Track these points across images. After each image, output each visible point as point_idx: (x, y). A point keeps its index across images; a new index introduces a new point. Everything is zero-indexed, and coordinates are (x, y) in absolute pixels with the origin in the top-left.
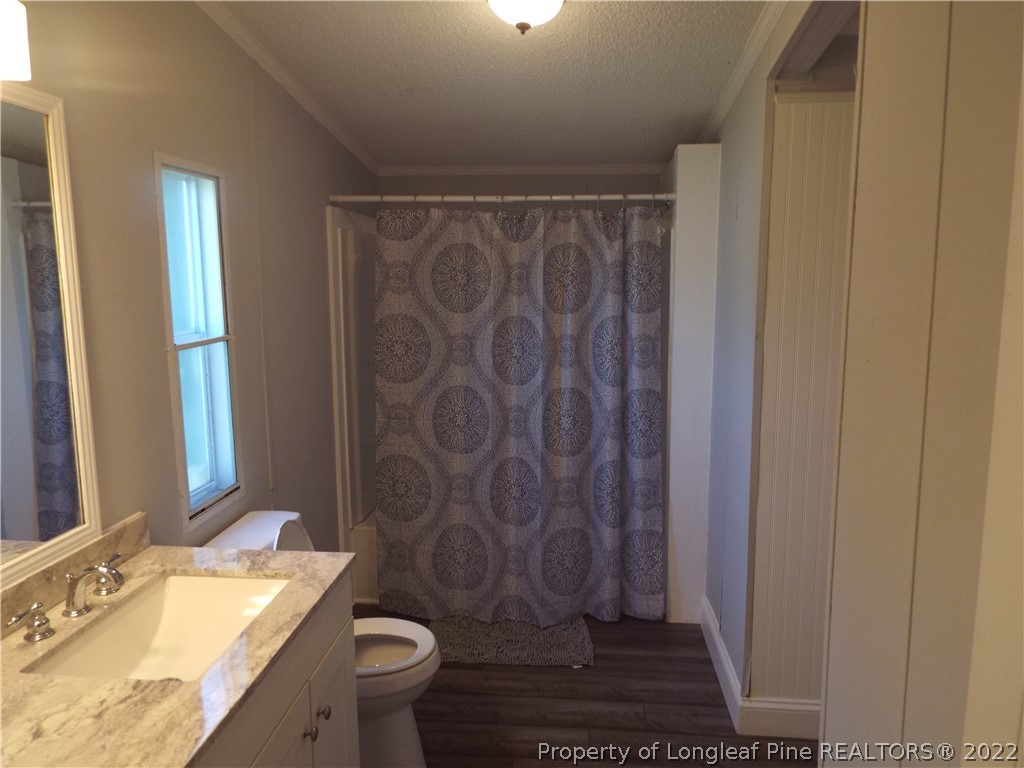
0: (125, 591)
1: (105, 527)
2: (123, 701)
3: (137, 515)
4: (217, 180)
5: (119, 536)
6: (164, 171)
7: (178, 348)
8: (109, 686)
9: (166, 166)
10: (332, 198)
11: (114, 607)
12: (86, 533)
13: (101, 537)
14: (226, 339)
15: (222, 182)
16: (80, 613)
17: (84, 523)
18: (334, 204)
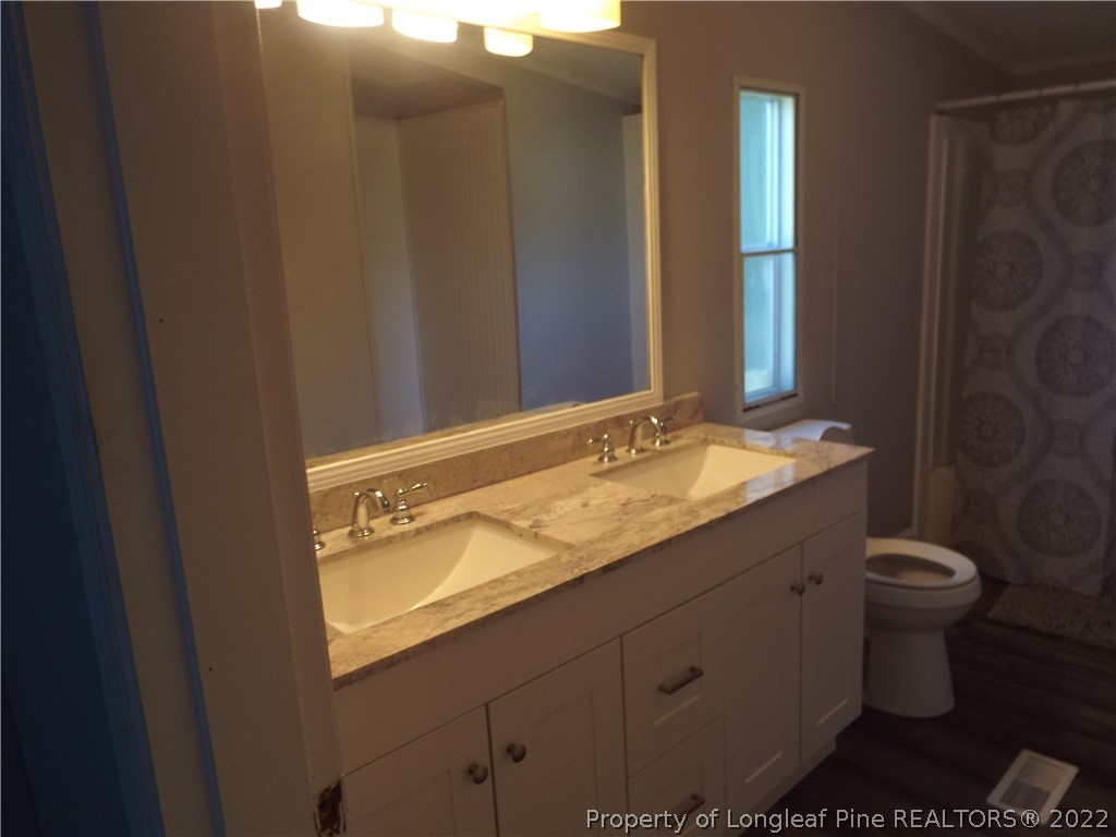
0: (672, 446)
1: (666, 397)
2: (643, 501)
3: (695, 394)
4: (797, 97)
5: (677, 406)
6: (744, 94)
7: (743, 256)
8: (638, 492)
9: (744, 88)
10: (940, 106)
11: (660, 454)
12: (650, 397)
13: (662, 403)
14: (795, 251)
15: (802, 100)
16: (637, 452)
17: (650, 388)
18: (942, 112)
